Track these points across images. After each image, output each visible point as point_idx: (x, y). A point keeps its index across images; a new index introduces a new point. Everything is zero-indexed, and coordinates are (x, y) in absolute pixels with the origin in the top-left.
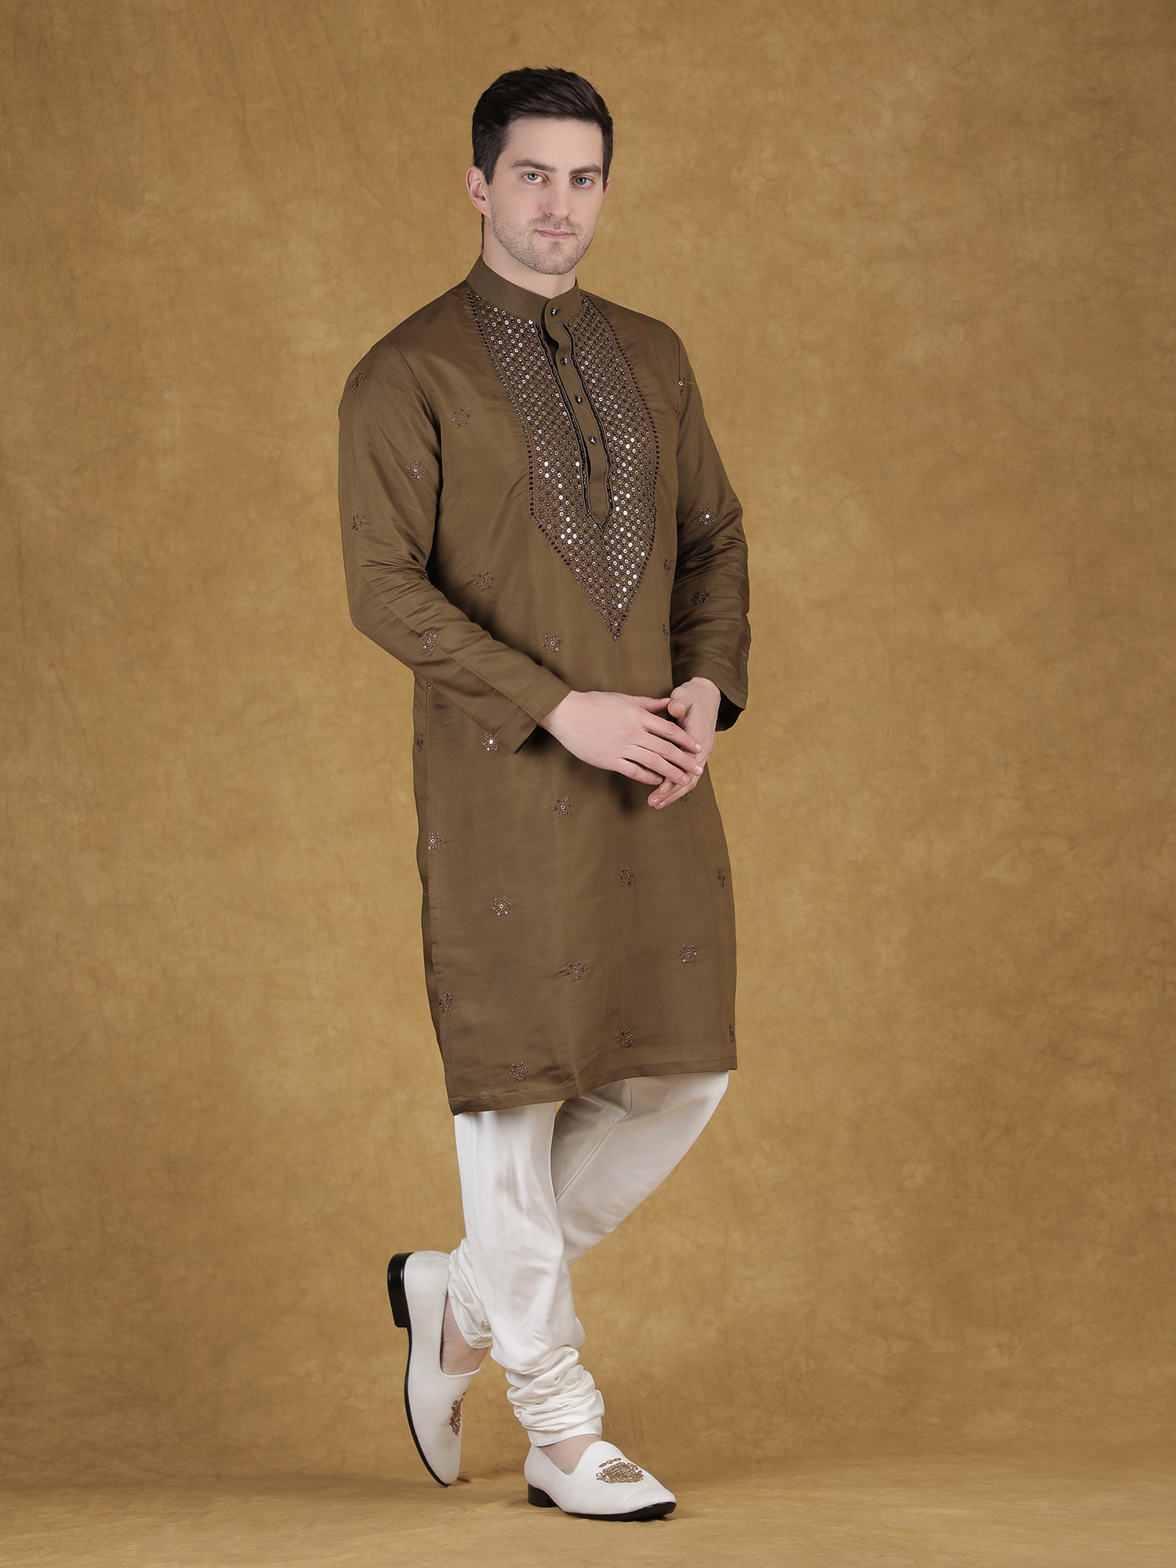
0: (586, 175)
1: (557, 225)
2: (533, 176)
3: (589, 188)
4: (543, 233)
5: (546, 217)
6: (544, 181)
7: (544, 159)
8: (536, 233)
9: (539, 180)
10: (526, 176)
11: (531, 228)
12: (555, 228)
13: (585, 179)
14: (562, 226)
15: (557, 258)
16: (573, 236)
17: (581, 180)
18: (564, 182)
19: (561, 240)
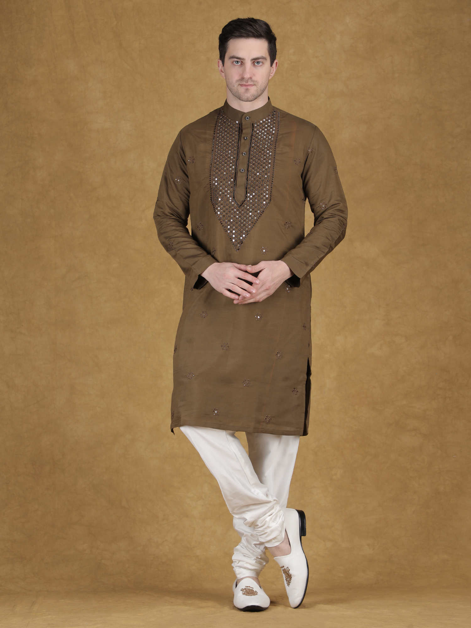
0: (259, 60)
1: (247, 81)
2: (238, 62)
3: (261, 66)
4: (242, 85)
5: (242, 79)
6: (241, 64)
7: (240, 55)
8: (239, 85)
9: (240, 64)
10: (235, 62)
11: (238, 83)
12: (246, 83)
13: (260, 62)
14: (249, 82)
15: (248, 95)
16: (255, 86)
17: (258, 63)
18: (248, 64)
19: (249, 88)
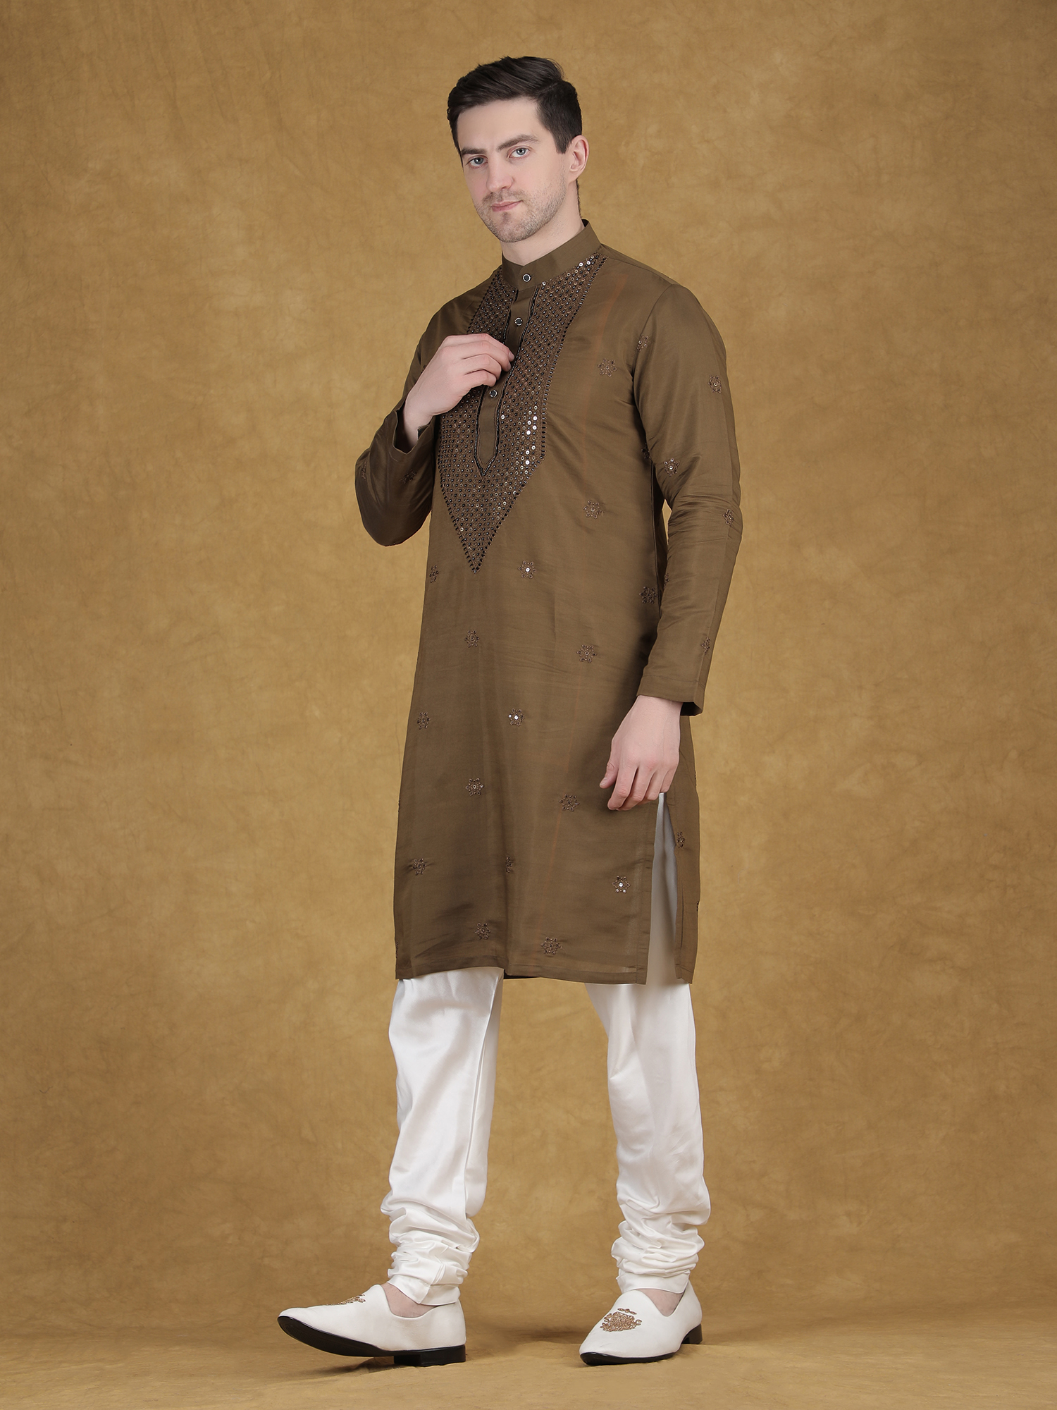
0: (522, 145)
2: (479, 160)
3: (530, 156)
4: (494, 208)
6: (486, 162)
8: (491, 209)
10: (473, 161)
11: (487, 205)
12: (499, 201)
14: (503, 198)
15: (512, 227)
16: (521, 203)
17: (521, 151)
18: (496, 159)
19: (508, 211)
